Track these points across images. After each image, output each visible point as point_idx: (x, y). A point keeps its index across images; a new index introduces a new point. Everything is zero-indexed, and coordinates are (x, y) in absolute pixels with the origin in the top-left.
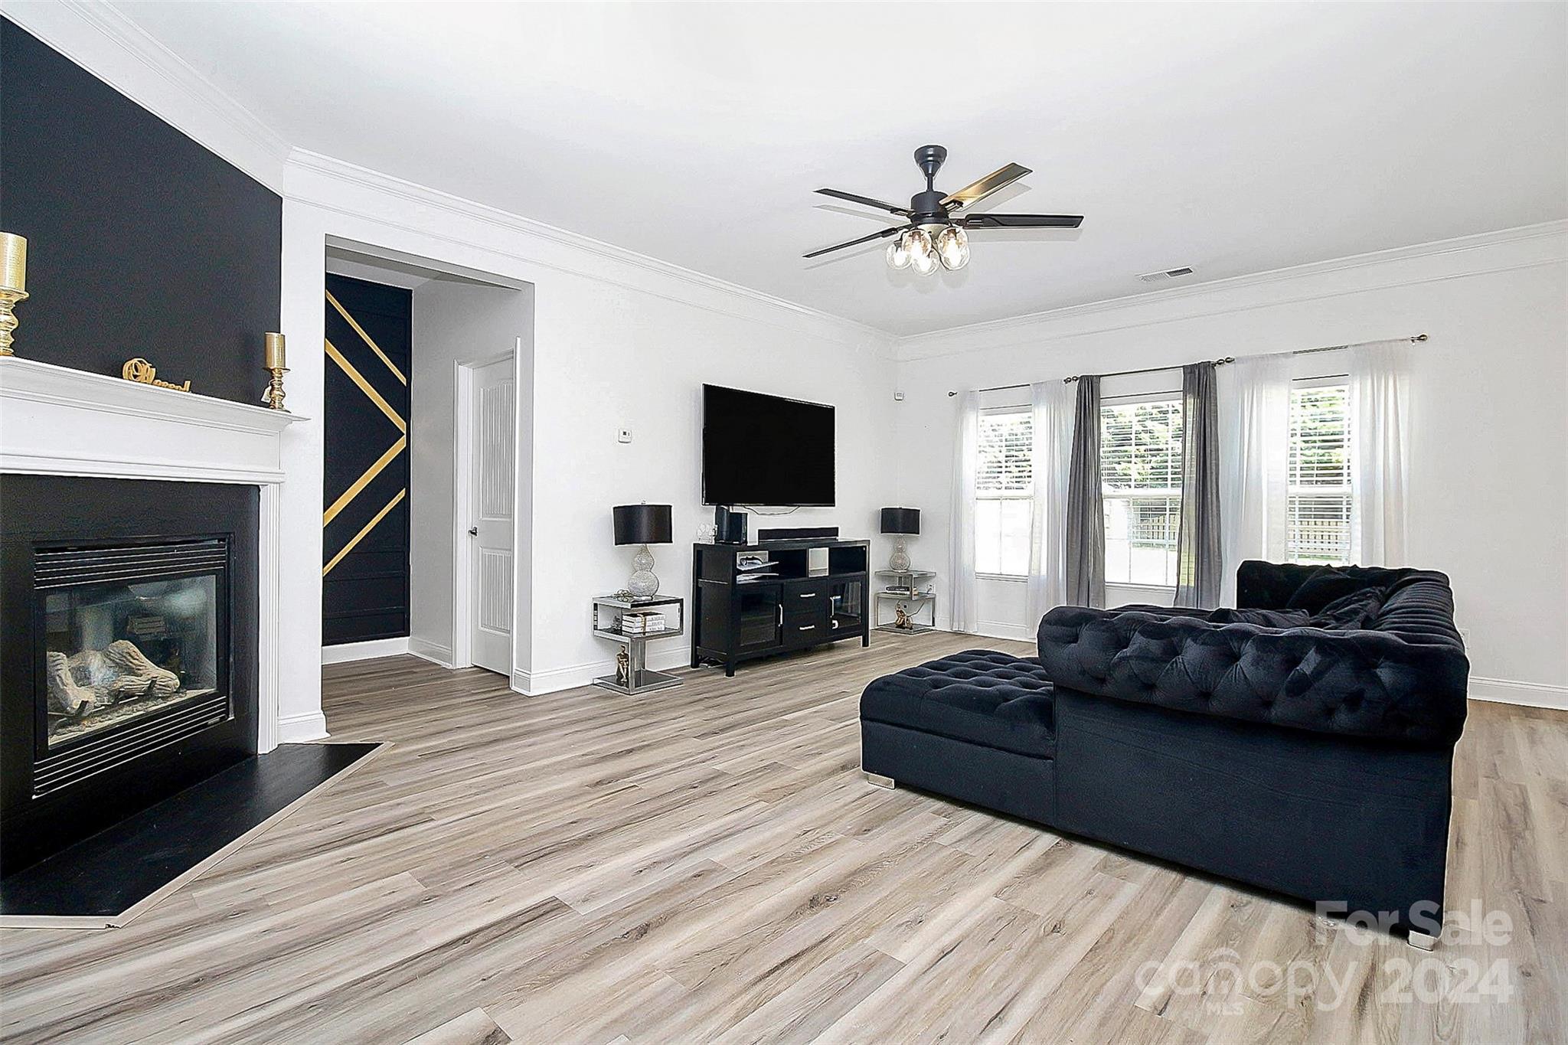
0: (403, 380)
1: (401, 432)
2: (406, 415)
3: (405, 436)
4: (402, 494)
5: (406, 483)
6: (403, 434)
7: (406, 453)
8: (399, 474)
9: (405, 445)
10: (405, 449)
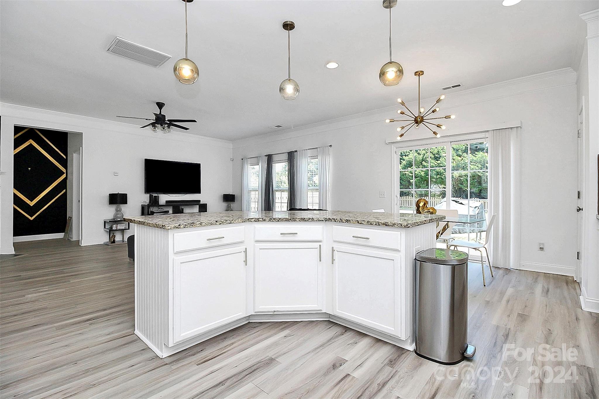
0: (65, 157)
1: (63, 172)
2: (66, 167)
3: (65, 174)
4: (64, 191)
5: (66, 188)
6: (65, 173)
7: (66, 179)
8: (63, 185)
9: (65, 176)
10: (65, 178)
